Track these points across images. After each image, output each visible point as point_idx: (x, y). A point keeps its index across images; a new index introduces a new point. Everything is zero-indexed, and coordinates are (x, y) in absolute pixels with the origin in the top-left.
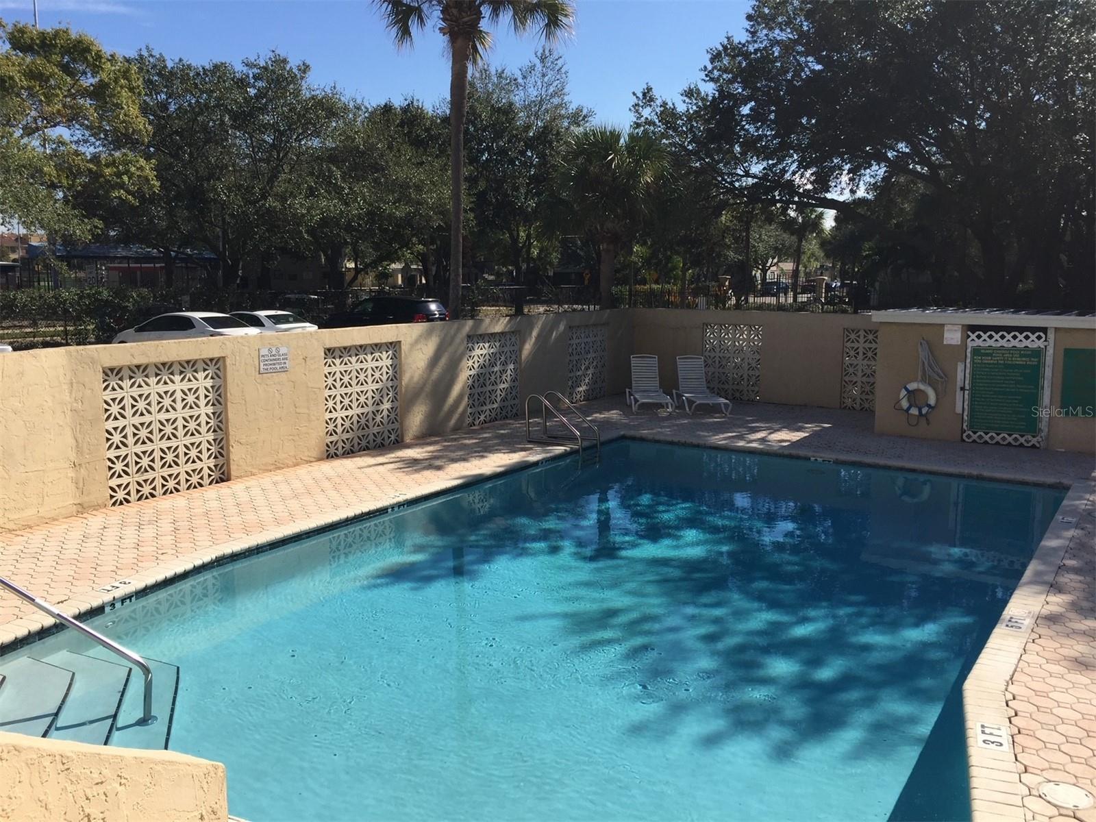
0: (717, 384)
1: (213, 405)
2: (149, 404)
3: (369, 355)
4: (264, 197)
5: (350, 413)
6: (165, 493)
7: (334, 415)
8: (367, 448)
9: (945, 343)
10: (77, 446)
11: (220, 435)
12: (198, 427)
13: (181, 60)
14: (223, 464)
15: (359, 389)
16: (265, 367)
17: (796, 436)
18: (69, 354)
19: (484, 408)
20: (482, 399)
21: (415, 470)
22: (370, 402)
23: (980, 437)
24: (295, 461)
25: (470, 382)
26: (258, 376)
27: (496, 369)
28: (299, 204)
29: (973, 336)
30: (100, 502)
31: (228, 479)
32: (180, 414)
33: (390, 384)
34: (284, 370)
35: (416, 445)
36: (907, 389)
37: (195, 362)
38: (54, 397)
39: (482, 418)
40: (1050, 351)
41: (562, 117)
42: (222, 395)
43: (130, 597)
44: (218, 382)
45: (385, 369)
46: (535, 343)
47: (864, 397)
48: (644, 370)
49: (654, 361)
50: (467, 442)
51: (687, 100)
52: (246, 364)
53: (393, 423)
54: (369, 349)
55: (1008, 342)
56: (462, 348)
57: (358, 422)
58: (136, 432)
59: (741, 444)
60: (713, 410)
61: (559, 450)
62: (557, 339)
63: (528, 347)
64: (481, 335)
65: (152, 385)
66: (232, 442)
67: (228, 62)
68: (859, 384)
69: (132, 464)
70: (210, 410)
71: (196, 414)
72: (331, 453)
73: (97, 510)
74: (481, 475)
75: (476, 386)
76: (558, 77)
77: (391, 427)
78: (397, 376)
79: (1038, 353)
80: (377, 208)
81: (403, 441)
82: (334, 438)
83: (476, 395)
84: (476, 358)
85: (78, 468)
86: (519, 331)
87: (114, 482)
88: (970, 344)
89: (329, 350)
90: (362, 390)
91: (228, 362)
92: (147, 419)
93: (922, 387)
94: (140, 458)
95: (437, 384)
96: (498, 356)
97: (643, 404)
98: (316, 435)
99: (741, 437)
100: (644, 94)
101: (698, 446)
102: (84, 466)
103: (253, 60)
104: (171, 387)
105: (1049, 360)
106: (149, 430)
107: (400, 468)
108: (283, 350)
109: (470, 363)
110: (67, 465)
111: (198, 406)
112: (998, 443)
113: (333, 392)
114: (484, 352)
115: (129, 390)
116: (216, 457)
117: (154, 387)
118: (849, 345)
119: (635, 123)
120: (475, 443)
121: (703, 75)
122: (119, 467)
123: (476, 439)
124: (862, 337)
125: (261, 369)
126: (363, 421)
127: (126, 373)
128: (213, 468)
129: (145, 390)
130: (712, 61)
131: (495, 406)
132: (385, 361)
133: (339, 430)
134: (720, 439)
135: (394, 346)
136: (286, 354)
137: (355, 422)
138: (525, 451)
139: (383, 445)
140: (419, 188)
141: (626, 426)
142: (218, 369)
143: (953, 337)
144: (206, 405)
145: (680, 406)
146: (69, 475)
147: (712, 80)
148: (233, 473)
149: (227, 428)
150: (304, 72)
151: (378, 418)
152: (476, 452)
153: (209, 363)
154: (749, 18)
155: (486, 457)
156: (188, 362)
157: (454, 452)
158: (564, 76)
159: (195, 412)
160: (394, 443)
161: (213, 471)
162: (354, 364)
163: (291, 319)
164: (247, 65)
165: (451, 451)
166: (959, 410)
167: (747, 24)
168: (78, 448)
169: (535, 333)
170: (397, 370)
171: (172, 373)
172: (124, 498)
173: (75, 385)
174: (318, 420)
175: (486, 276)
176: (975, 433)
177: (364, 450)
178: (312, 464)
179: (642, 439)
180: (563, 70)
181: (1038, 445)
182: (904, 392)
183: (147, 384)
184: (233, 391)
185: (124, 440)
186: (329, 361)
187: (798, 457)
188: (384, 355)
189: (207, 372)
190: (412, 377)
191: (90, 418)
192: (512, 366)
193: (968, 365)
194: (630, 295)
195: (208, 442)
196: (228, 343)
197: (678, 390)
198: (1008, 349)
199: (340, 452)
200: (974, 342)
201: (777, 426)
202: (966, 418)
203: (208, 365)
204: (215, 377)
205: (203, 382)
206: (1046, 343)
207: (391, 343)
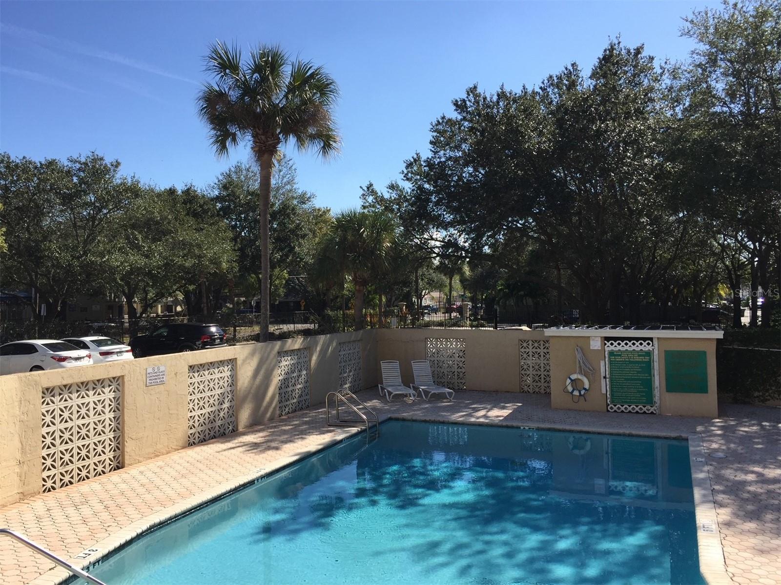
0: (439, 379)
1: (114, 411)
2: (71, 414)
3: (216, 369)
4: (85, 254)
5: (203, 411)
6: (79, 481)
7: (193, 414)
8: (214, 437)
9: (591, 348)
10: (22, 449)
11: (118, 433)
12: (103, 429)
13: (24, 158)
14: (120, 455)
15: (209, 393)
16: (150, 382)
17: (505, 413)
18: (20, 378)
19: (288, 403)
20: (287, 397)
21: (260, 451)
22: (216, 403)
23: (619, 408)
24: (167, 449)
25: (279, 385)
26: (145, 388)
27: (295, 375)
28: (116, 260)
29: (608, 344)
30: (36, 490)
31: (123, 467)
32: (92, 419)
33: (229, 389)
34: (162, 383)
35: (249, 432)
36: (570, 378)
37: (104, 380)
38: (8, 412)
39: (287, 410)
40: (656, 352)
41: (293, 197)
42: (121, 404)
43: (98, 561)
44: (118, 394)
45: (226, 379)
46: (319, 356)
47: (535, 384)
48: (390, 372)
49: (397, 364)
50: (284, 428)
51: (391, 191)
52: (137, 380)
53: (231, 417)
54: (226, 363)
55: (630, 347)
56: (275, 360)
57: (209, 418)
58: (62, 435)
59: (473, 420)
60: (440, 397)
61: (354, 430)
62: (332, 352)
63: (314, 358)
64: (285, 351)
65: (74, 399)
66: (126, 439)
67: (57, 159)
68: (531, 376)
69: (58, 460)
70: (112, 415)
71: (103, 419)
72: (191, 443)
73: (33, 497)
74: (308, 452)
75: (283, 387)
76: (290, 172)
77: (229, 420)
78: (234, 383)
79: (649, 354)
80: (171, 260)
81: (237, 430)
82: (192, 431)
83: (283, 394)
84: (283, 368)
85: (22, 464)
86: (309, 348)
87: (45, 474)
88: (607, 349)
89: (191, 367)
90: (211, 394)
91: (126, 379)
92: (69, 424)
93: (580, 377)
94: (64, 455)
95: (259, 387)
96: (296, 365)
97: (396, 395)
98: (182, 429)
99: (470, 415)
100: (368, 188)
101: (443, 423)
102: (26, 463)
103: (76, 158)
104: (86, 400)
105: (656, 358)
106: (70, 433)
107: (248, 450)
108: (162, 369)
109: (279, 371)
110: (15, 463)
111: (104, 413)
112: (630, 412)
113: (193, 397)
114: (287, 363)
115: (58, 404)
116: (115, 451)
117: (75, 400)
118: (523, 350)
119: (363, 206)
120: (292, 429)
121: (402, 176)
122: (49, 462)
123: (289, 425)
124: (542, 345)
125: (148, 383)
126: (212, 417)
127: (57, 391)
128: (113, 459)
129: (69, 403)
130: (407, 167)
131: (295, 401)
132: (226, 372)
133: (196, 424)
134: (457, 417)
135: (232, 362)
136: (164, 371)
137: (207, 418)
138: (331, 432)
139: (225, 434)
140: (199, 246)
141: (389, 411)
142: (118, 385)
143: (596, 345)
144: (110, 412)
145: (420, 395)
146: (16, 470)
147: (408, 179)
148: (127, 462)
149: (123, 428)
150: (117, 167)
151: (222, 414)
152: (295, 435)
153: (113, 380)
154: (431, 143)
155: (305, 438)
156: (98, 381)
157: (280, 436)
158: (293, 171)
159: (102, 418)
160: (232, 432)
161: (112, 461)
162: (207, 375)
163: (109, 342)
164: (71, 161)
165: (277, 435)
166: (604, 391)
167: (430, 146)
168: (23, 451)
169: (318, 349)
170: (234, 378)
171: (88, 390)
172: (51, 486)
173: (22, 401)
174: (183, 418)
175: (228, 305)
176: (615, 406)
177: (212, 438)
178: (179, 451)
179: (404, 420)
180: (293, 168)
181: (655, 412)
182: (568, 381)
183: (71, 399)
184: (128, 399)
185: (53, 441)
186: (191, 374)
187: (512, 427)
188: (226, 368)
189: (111, 387)
190: (243, 383)
191: (32, 426)
192: (304, 372)
193: (607, 362)
194: (344, 318)
195: (110, 439)
196: (126, 365)
197: (414, 383)
198: (631, 352)
199: (196, 441)
200: (610, 347)
201: (489, 407)
202: (608, 396)
203: (112, 382)
204: (116, 390)
205: (108, 394)
206: (653, 347)
207: (230, 360)
